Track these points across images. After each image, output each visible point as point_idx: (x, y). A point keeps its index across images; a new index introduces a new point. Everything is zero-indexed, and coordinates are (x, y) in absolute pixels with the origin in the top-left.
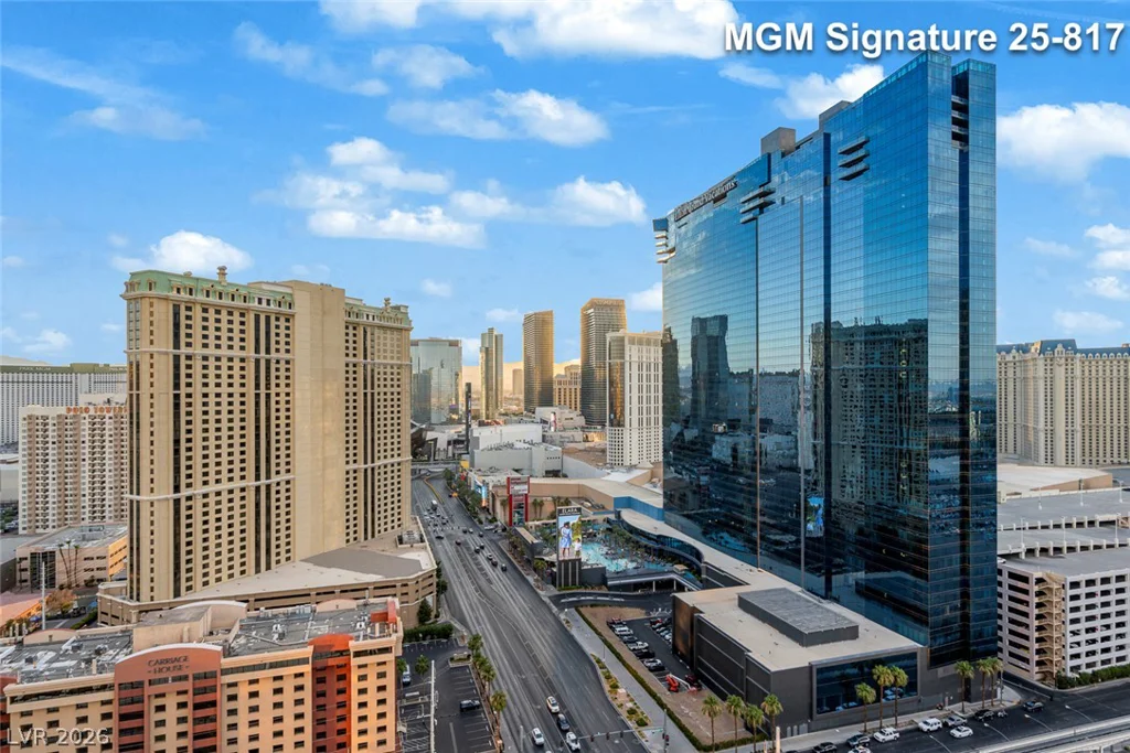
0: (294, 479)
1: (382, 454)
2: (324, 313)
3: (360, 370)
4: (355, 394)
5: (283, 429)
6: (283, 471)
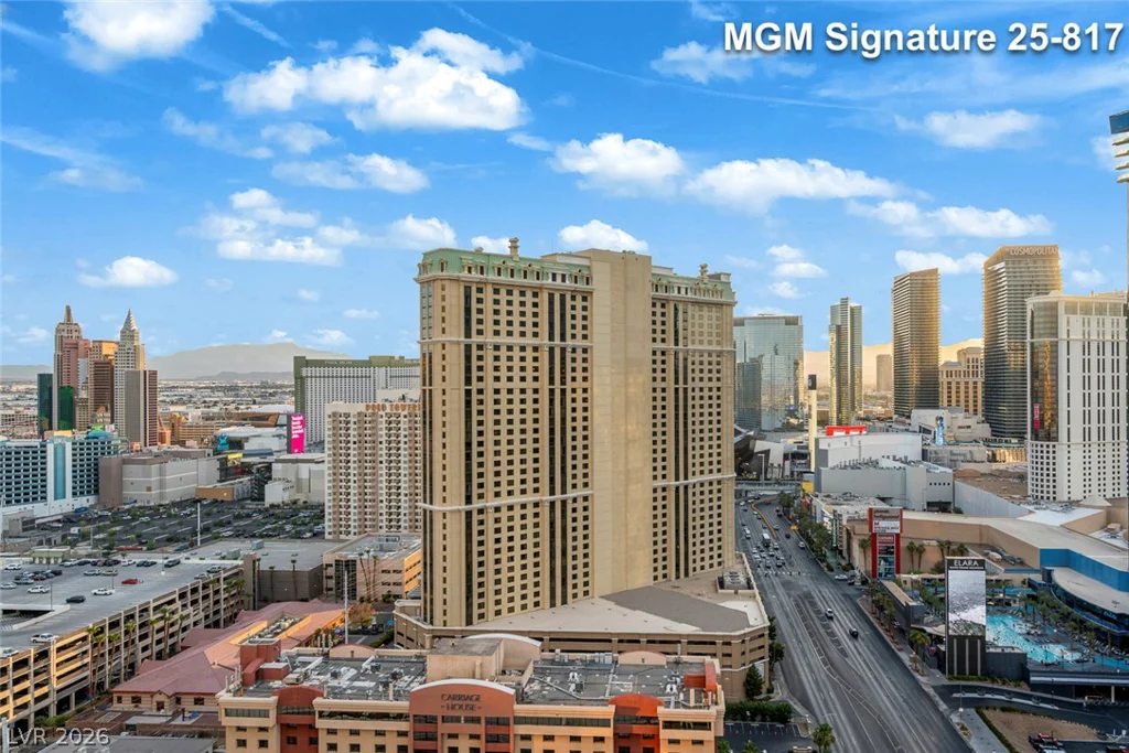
0: (592, 495)
1: (698, 469)
2: (627, 287)
3: (671, 359)
4: (664, 390)
5: (580, 433)
6: (580, 485)
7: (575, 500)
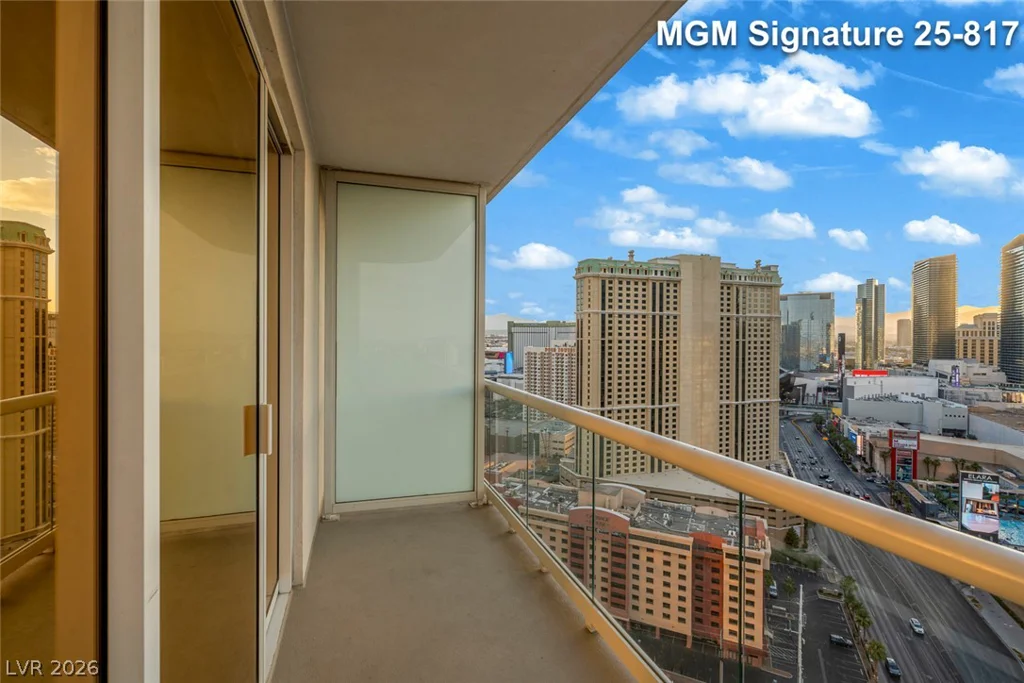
0: (679, 406)
1: (752, 394)
2: (703, 277)
3: (733, 323)
4: (728, 342)
6: (671, 400)
7: (667, 409)
